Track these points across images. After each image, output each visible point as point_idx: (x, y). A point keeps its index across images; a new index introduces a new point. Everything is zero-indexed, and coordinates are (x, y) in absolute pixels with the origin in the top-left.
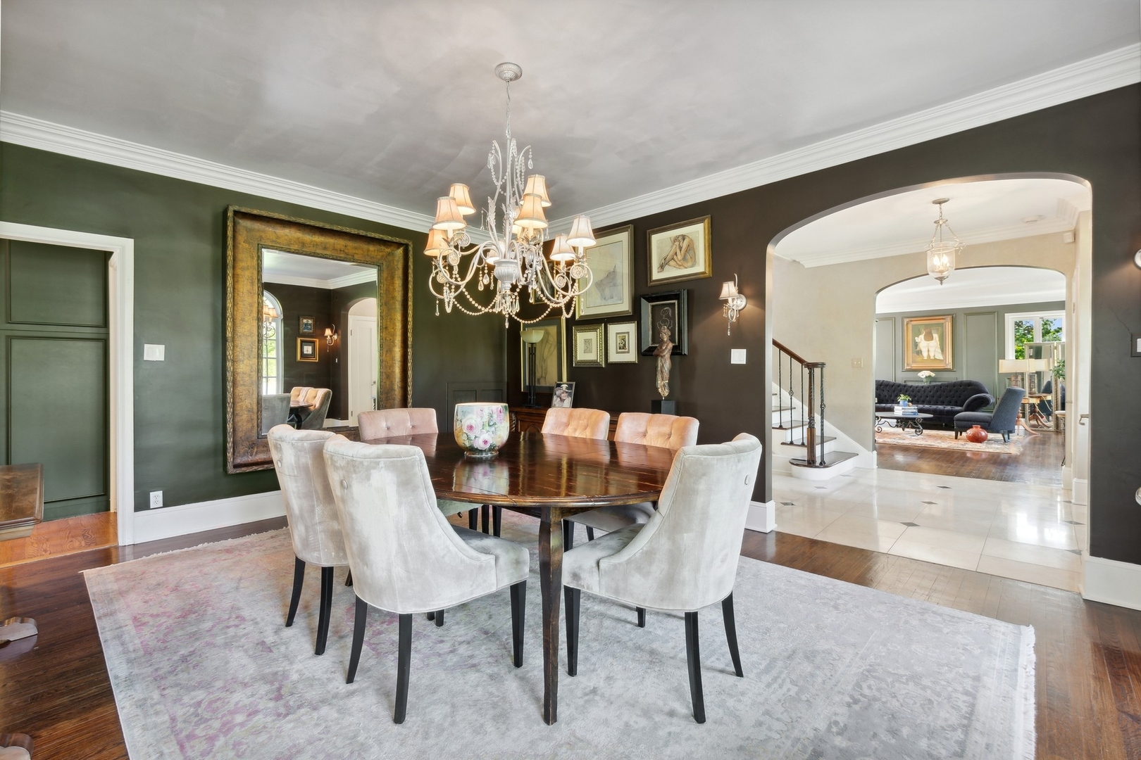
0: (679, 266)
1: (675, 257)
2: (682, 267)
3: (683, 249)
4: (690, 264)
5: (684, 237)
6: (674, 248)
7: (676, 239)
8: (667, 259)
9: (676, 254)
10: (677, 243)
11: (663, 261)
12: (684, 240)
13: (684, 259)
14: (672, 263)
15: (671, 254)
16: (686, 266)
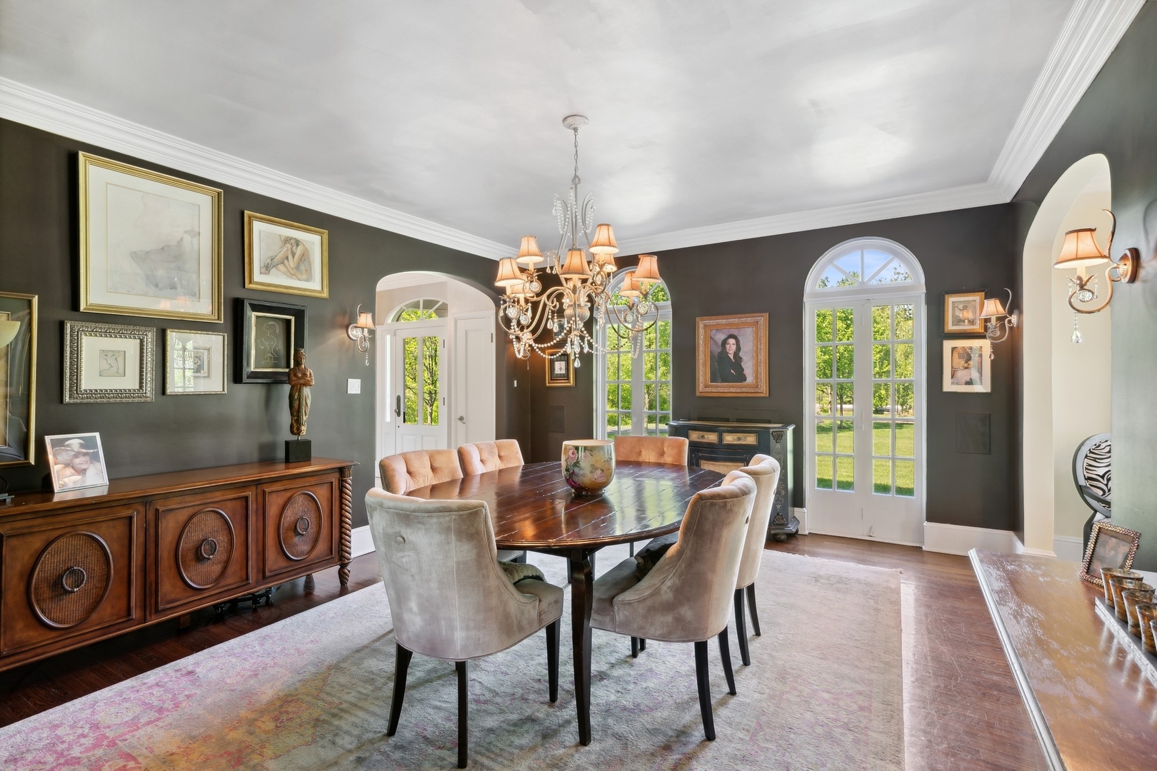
0: (292, 275)
1: (286, 261)
2: (294, 277)
3: (296, 256)
4: (304, 277)
5: (297, 243)
6: (285, 249)
7: (287, 240)
8: (275, 260)
9: (287, 258)
10: (288, 246)
11: (269, 261)
12: (298, 245)
13: (297, 268)
14: (281, 267)
15: (280, 255)
16: (300, 277)
